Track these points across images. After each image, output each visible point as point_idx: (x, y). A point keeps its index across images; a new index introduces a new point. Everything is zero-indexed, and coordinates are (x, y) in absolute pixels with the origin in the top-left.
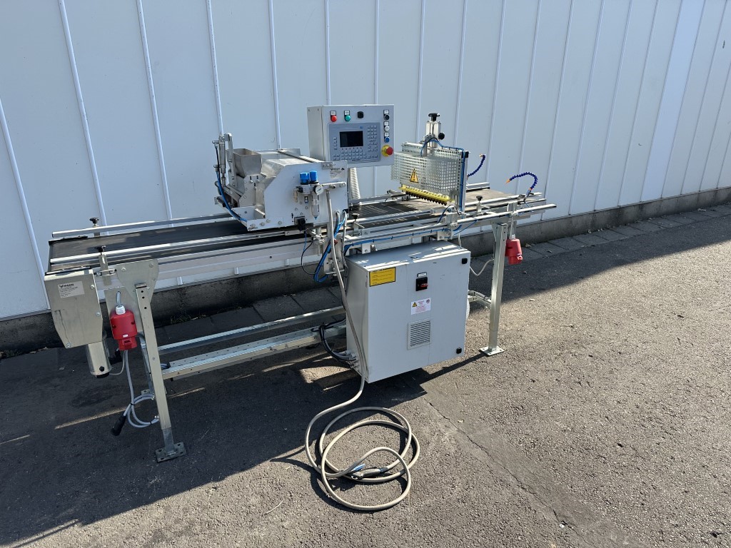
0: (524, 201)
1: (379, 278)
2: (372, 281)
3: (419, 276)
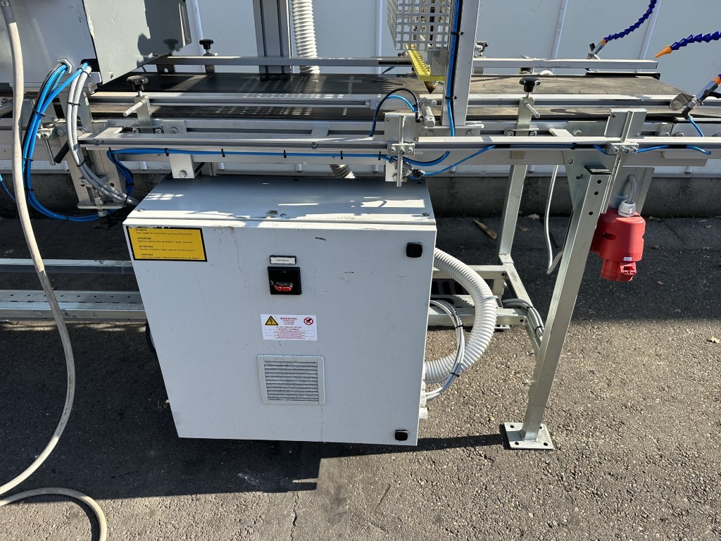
0: (685, 114)
1: (155, 245)
2: (137, 246)
3: (274, 261)
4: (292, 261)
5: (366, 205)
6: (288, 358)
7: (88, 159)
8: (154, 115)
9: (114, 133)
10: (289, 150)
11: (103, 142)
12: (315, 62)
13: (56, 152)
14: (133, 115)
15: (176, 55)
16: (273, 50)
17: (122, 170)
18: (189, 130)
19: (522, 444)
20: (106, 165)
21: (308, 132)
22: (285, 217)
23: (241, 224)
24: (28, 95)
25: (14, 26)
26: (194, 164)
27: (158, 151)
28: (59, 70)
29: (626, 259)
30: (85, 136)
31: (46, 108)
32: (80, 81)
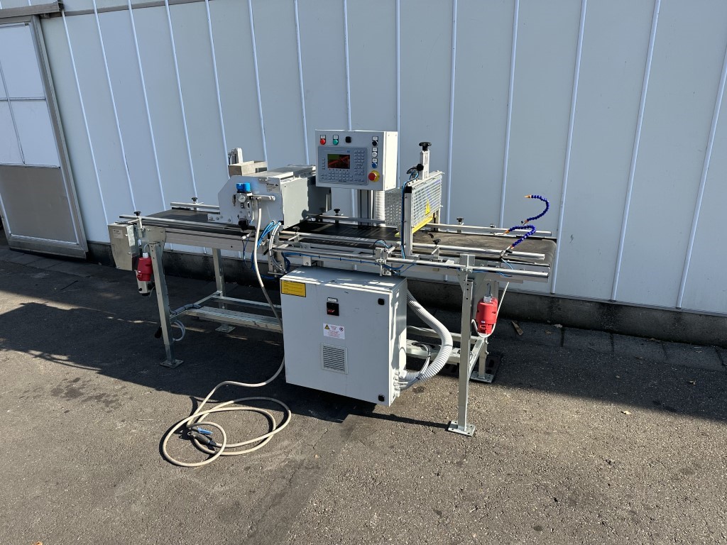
1: (289, 289)
2: (283, 288)
3: (329, 300)
4: (336, 301)
5: (371, 283)
6: (332, 346)
7: (275, 255)
8: (300, 241)
9: (285, 246)
10: (342, 258)
11: (280, 249)
12: (383, 222)
13: (265, 250)
14: (293, 240)
15: (324, 215)
16: (364, 215)
17: (286, 260)
18: (312, 248)
19: (455, 430)
20: (281, 258)
21: (351, 252)
22: (337, 283)
23: (319, 283)
24: (260, 231)
25: (260, 210)
26: (312, 260)
27: (297, 254)
28: (271, 224)
29: (482, 322)
30: (275, 246)
31: (265, 236)
32: (276, 228)
